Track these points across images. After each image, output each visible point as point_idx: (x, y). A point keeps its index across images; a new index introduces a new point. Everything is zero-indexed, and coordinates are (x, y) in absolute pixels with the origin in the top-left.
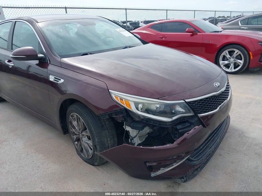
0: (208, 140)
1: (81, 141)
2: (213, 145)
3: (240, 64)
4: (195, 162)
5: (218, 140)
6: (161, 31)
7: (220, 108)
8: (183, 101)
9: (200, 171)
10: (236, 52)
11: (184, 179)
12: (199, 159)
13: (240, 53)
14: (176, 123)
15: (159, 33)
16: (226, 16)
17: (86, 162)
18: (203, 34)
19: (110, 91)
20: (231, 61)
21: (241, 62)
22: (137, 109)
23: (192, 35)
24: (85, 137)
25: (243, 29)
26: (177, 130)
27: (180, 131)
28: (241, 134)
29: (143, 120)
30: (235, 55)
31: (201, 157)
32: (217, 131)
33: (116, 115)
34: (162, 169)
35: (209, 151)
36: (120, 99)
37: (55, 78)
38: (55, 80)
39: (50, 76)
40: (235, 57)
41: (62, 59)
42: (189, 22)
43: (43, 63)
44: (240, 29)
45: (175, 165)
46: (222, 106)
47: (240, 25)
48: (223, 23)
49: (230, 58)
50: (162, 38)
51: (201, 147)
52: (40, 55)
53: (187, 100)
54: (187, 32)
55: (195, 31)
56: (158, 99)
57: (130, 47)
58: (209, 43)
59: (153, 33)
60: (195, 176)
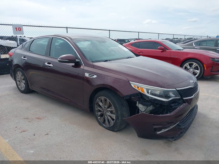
0: (188, 115)
1: (105, 115)
2: (191, 118)
3: (197, 73)
4: (182, 127)
5: (193, 116)
6: (139, 48)
7: (194, 96)
8: (175, 89)
9: (184, 134)
10: (194, 65)
11: (174, 138)
12: (184, 125)
13: (197, 65)
14: (171, 102)
15: (137, 49)
16: (179, 38)
17: (108, 129)
18: (170, 51)
19: (130, 82)
20: (191, 71)
21: (198, 72)
22: (148, 93)
23: (162, 52)
24: (108, 112)
25: (196, 49)
26: (171, 106)
27: (173, 107)
28: (205, 117)
29: (151, 100)
30: (193, 66)
31: (185, 124)
32: (192, 111)
33: (134, 97)
34: (163, 129)
35: (189, 121)
36: (137, 87)
37: (89, 74)
38: (89, 76)
39: (86, 74)
40: (193, 68)
41: (93, 63)
42: (160, 42)
43: (77, 65)
44: (194, 48)
45: (171, 127)
46: (195, 94)
47: (194, 45)
48: (180, 44)
49: (190, 69)
50: (140, 53)
51: (185, 119)
52: (77, 60)
53: (177, 89)
54: (159, 49)
55: (164, 49)
56: (161, 87)
57: (131, 58)
58: (175, 57)
59: (134, 49)
60: (181, 137)
